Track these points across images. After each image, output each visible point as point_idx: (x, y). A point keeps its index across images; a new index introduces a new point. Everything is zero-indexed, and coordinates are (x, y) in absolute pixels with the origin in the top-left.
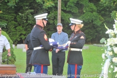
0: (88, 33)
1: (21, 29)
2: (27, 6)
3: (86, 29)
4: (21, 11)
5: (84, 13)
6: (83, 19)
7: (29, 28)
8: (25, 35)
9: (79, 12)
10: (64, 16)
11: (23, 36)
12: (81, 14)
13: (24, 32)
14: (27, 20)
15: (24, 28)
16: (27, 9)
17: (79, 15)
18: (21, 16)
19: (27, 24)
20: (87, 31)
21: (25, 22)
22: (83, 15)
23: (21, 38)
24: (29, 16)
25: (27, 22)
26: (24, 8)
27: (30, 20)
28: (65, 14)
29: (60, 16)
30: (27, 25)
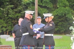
0: (62, 25)
1: (3, 22)
2: (7, 2)
3: (60, 22)
4: (2, 6)
5: (58, 8)
6: (57, 13)
7: (9, 21)
8: (6, 27)
9: (53, 7)
10: (40, 10)
11: (4, 28)
12: (55, 8)
13: (5, 25)
14: (8, 14)
15: (5, 21)
16: (8, 5)
17: (53, 9)
18: (2, 11)
19: (8, 17)
20: (60, 23)
21: (6, 16)
22: (57, 10)
23: (2, 30)
24: (9, 11)
25: (8, 16)
26: (5, 4)
27: (10, 14)
28: (41, 9)
29: (37, 11)
30: (8, 19)
